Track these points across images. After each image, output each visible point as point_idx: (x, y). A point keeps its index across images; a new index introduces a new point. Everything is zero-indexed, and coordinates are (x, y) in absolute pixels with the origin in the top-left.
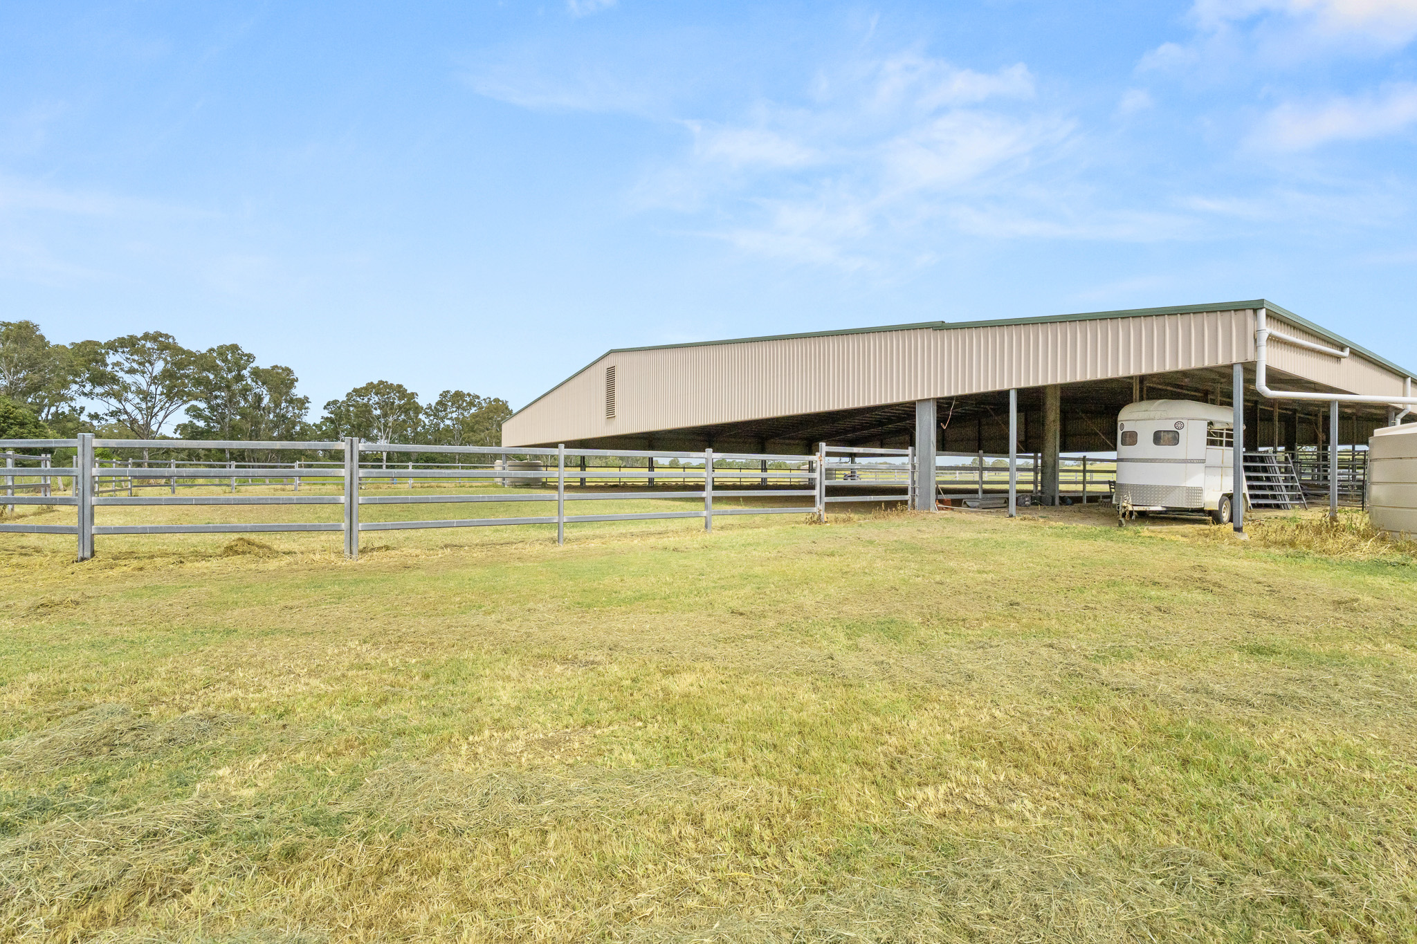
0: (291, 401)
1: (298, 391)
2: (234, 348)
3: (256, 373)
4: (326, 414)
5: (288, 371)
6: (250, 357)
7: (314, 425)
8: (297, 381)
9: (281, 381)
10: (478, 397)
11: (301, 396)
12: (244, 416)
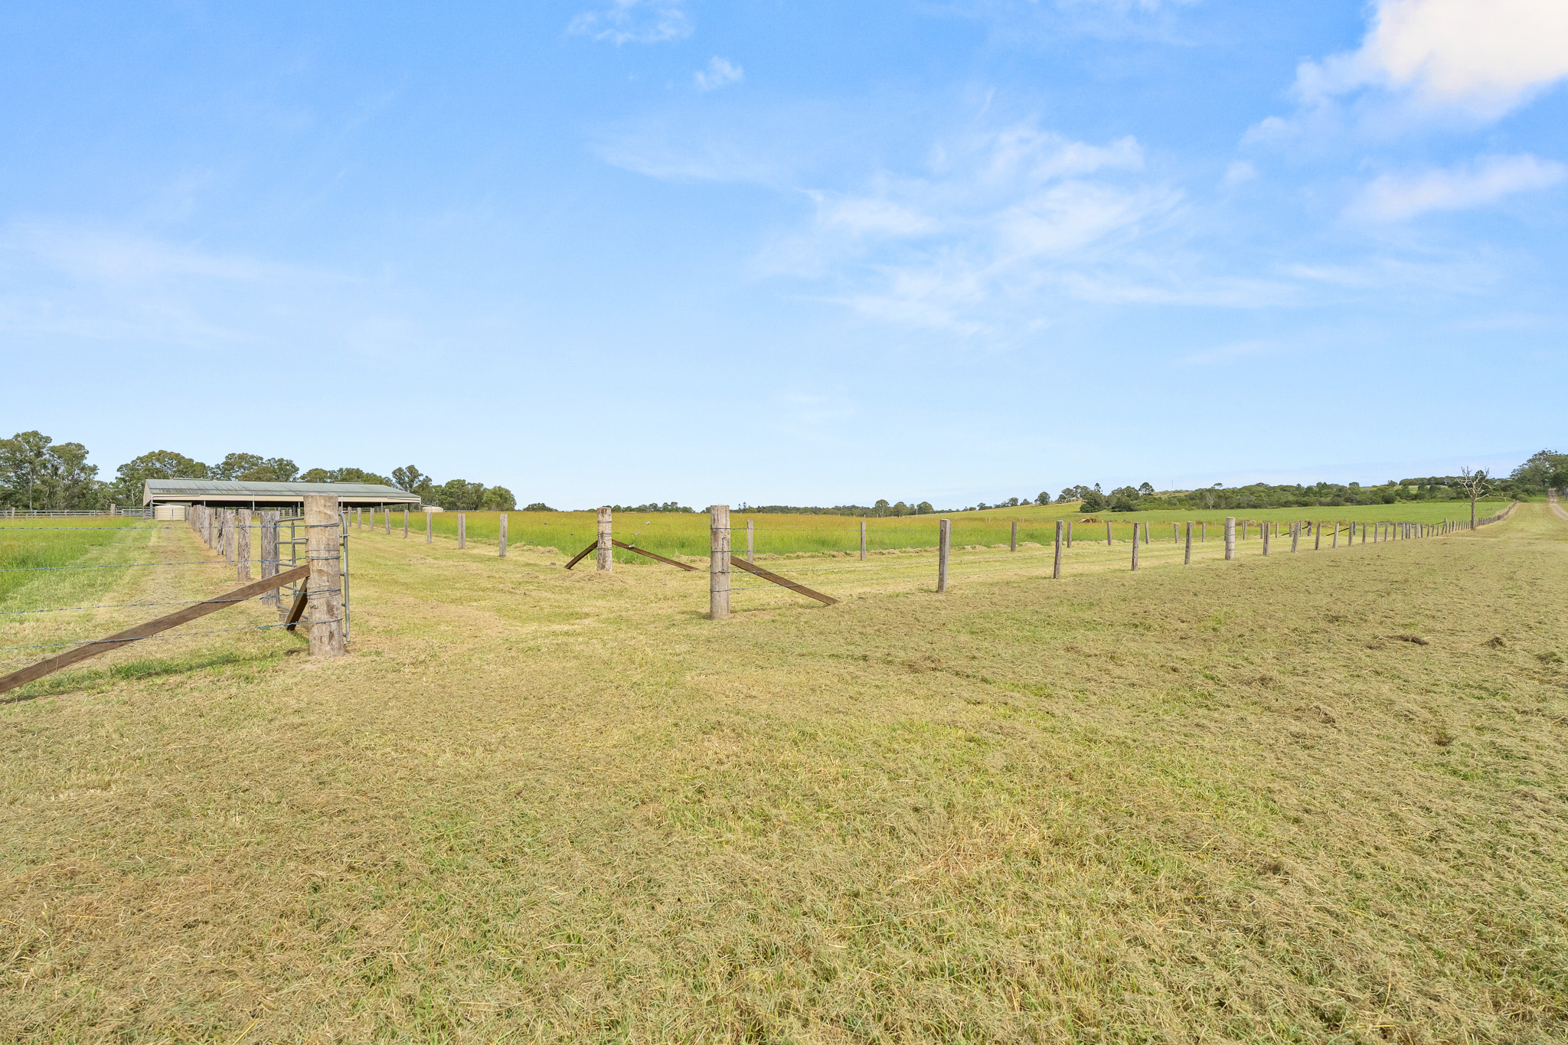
0: (83, 469)
1: (89, 461)
2: (35, 434)
3: (53, 449)
4: (119, 475)
5: (80, 447)
6: (48, 440)
7: (111, 483)
8: (88, 453)
9: (74, 454)
10: (262, 459)
11: (91, 464)
12: (44, 482)
